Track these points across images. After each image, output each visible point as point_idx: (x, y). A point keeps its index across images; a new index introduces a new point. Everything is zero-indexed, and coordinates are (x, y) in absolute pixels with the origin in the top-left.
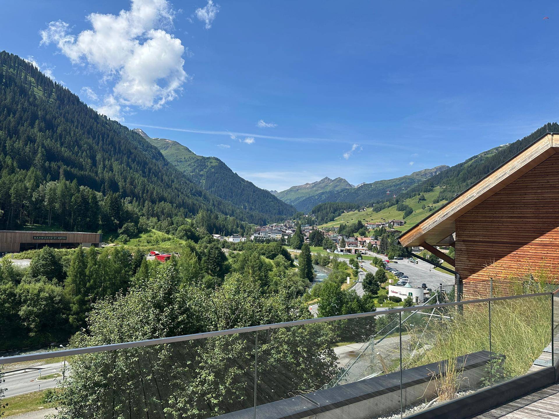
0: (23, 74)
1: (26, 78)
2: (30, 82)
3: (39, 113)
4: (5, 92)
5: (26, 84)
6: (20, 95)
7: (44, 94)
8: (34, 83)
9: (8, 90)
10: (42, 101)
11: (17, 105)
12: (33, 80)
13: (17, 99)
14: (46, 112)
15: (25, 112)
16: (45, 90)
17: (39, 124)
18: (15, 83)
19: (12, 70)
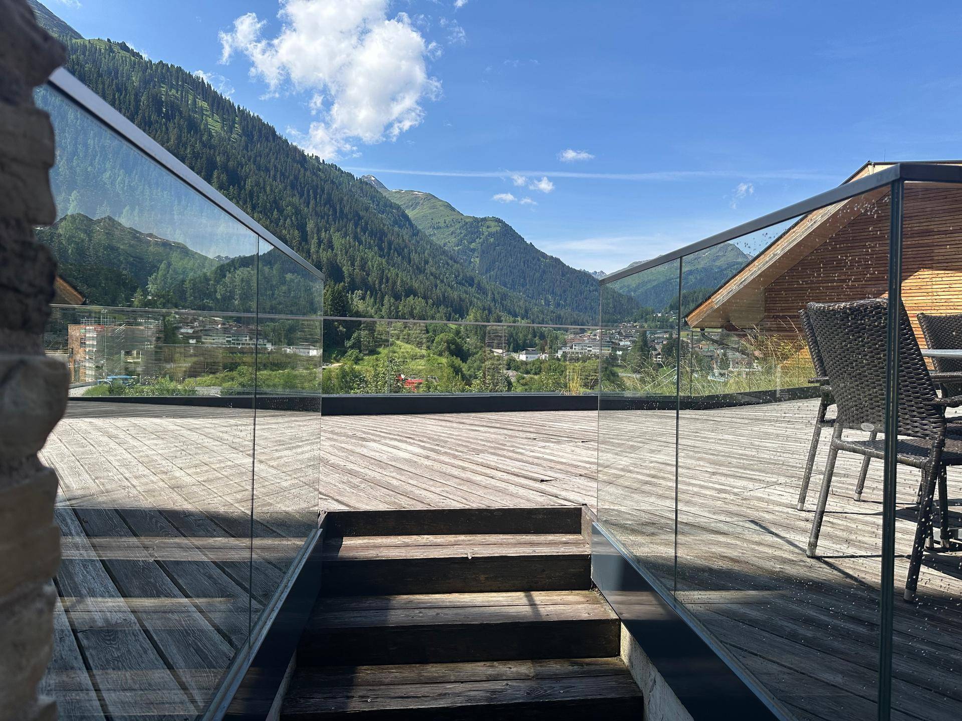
0: (191, 97)
1: (195, 102)
2: (202, 108)
3: (218, 159)
4: (167, 129)
5: (196, 112)
6: (189, 132)
7: (223, 127)
8: (207, 111)
9: (171, 125)
10: (221, 139)
11: (186, 148)
12: (205, 105)
13: (184, 139)
14: (228, 156)
15: (197, 159)
16: (223, 120)
17: (218, 178)
18: (181, 113)
19: (173, 91)
